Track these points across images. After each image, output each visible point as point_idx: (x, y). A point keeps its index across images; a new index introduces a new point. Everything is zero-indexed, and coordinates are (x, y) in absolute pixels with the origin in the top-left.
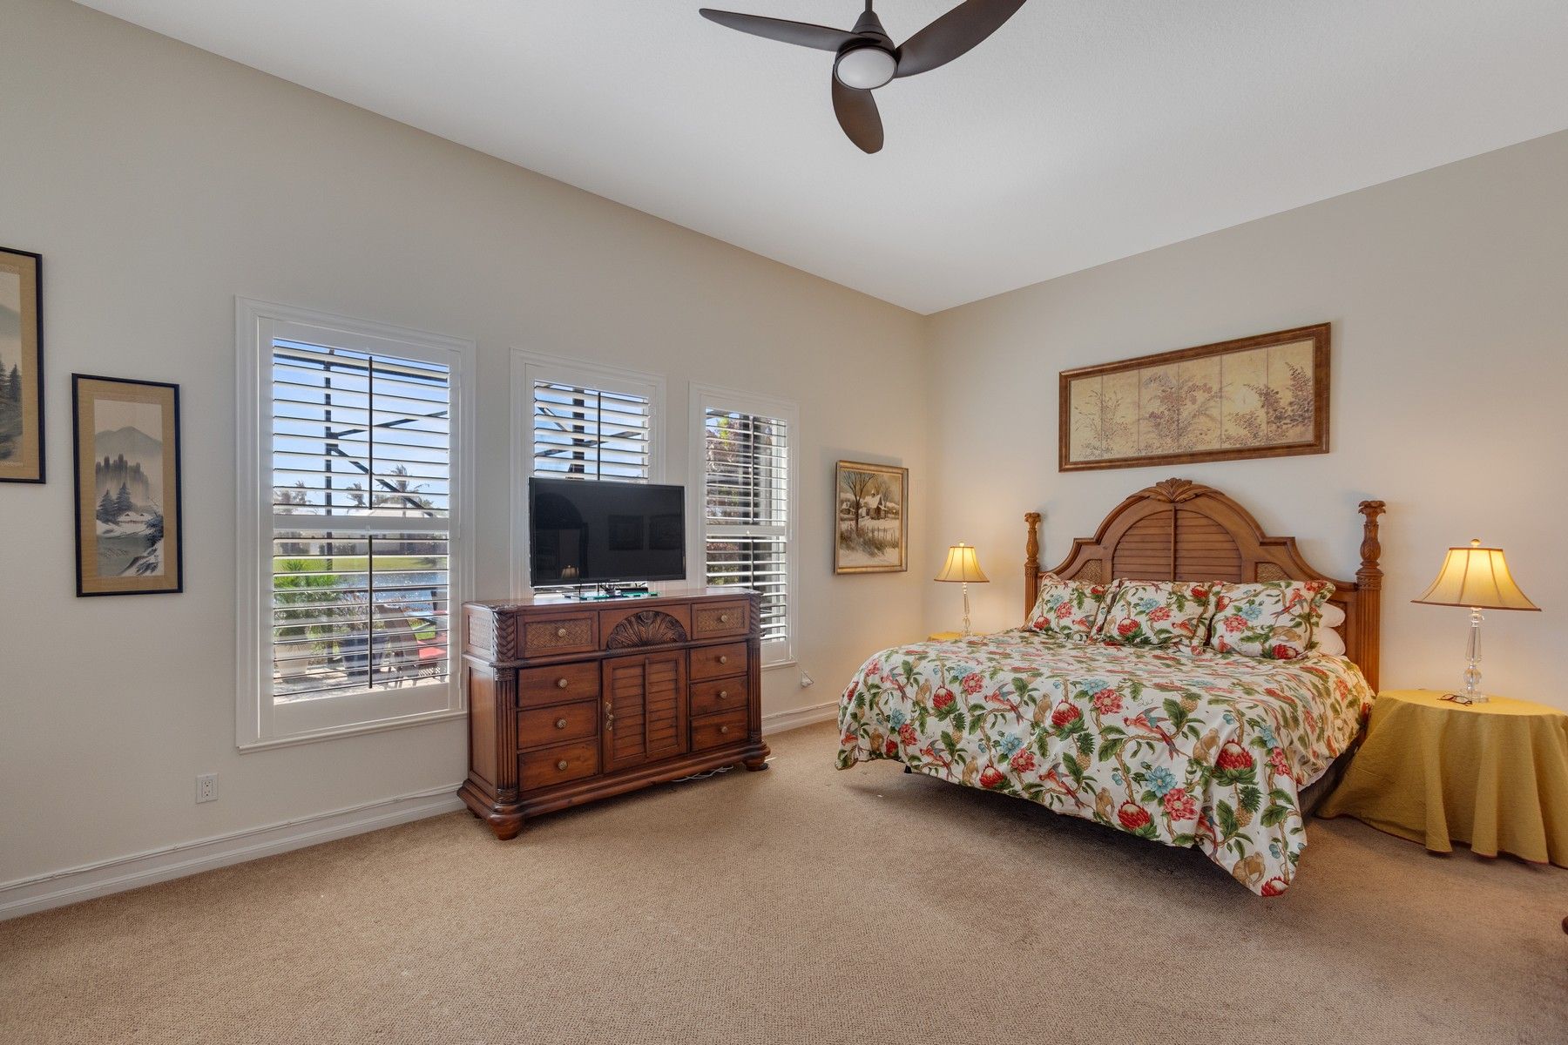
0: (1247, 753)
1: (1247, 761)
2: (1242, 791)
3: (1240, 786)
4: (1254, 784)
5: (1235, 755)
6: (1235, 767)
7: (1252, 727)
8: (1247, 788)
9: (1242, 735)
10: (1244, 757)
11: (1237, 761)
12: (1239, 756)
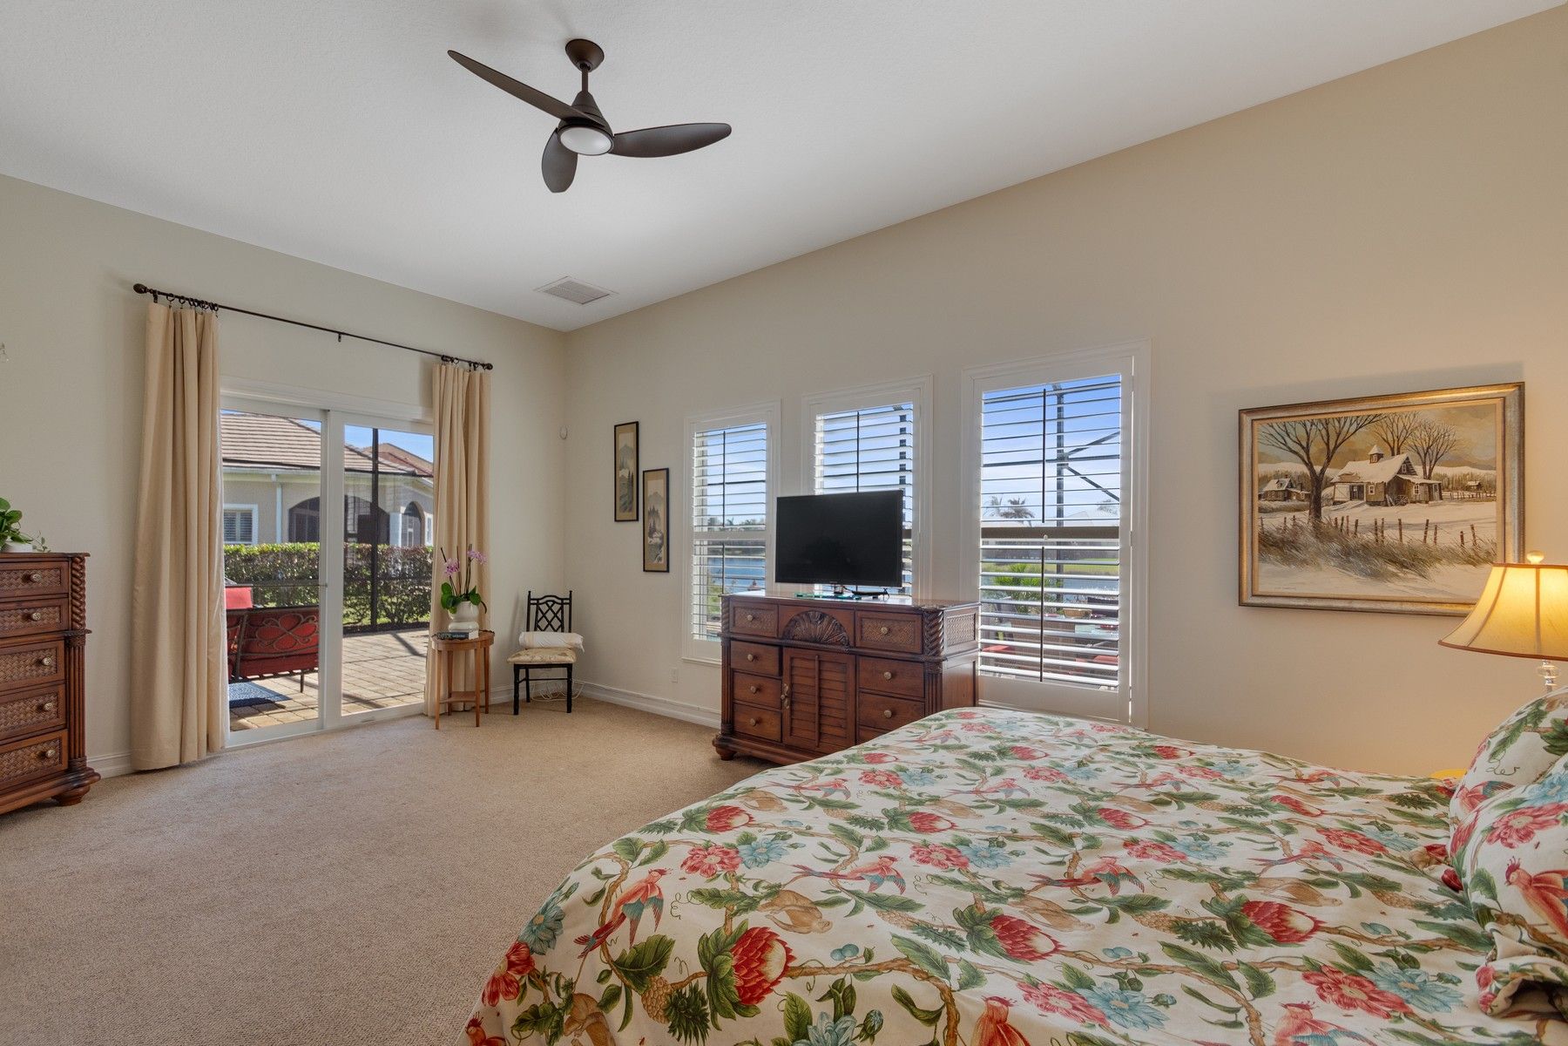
0: (768, 990)
1: (752, 989)
2: (694, 990)
3: (702, 984)
4: (713, 1017)
5: (764, 969)
6: (737, 968)
7: (830, 995)
8: (704, 1003)
9: (806, 974)
10: (759, 984)
11: (751, 971)
12: (761, 974)
